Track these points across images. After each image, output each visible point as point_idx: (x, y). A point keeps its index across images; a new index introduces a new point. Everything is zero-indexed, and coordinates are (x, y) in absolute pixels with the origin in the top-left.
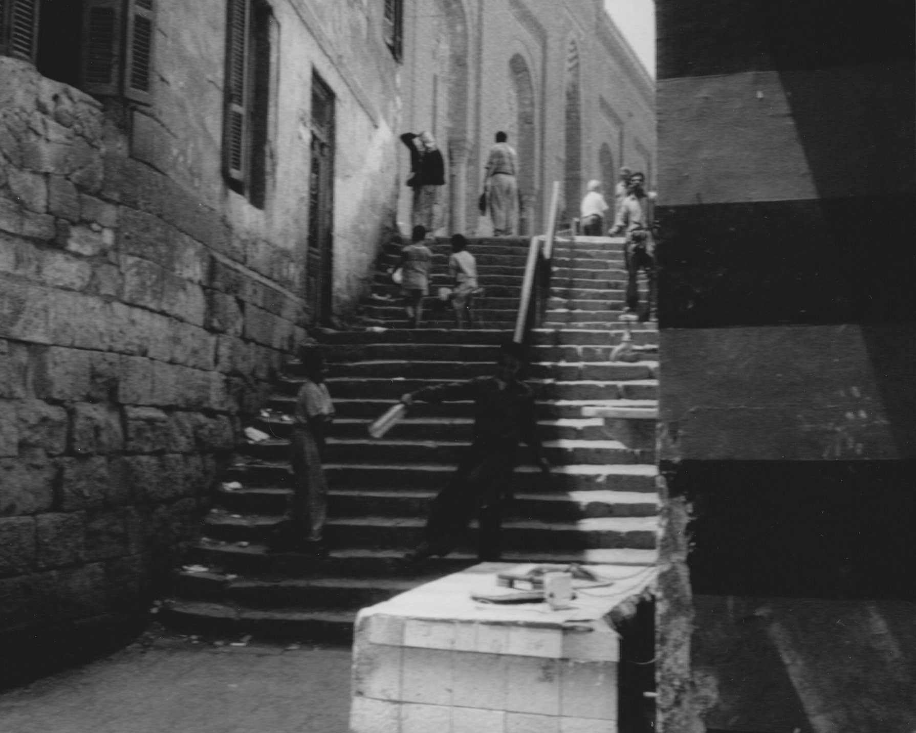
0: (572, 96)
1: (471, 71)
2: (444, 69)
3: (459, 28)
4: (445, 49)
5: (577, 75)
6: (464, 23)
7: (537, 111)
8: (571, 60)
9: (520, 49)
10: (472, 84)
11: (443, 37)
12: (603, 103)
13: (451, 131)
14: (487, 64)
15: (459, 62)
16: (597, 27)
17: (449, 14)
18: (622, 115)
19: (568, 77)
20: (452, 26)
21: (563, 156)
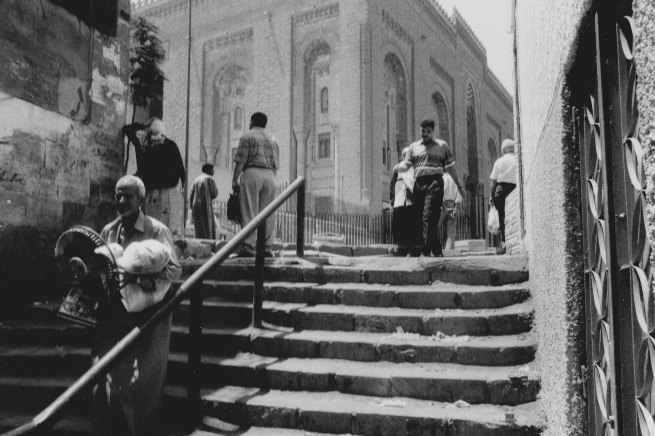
0: (471, 114)
1: (409, 103)
2: (393, 102)
3: (401, 79)
4: (393, 91)
5: (473, 102)
6: (404, 76)
7: (450, 122)
8: (469, 95)
9: (438, 89)
10: (409, 109)
11: (392, 84)
12: (489, 117)
13: (398, 136)
14: (418, 98)
15: (402, 98)
16: (484, 76)
17: (394, 71)
18: (500, 123)
19: (467, 103)
20: (397, 79)
21: (466, 146)
